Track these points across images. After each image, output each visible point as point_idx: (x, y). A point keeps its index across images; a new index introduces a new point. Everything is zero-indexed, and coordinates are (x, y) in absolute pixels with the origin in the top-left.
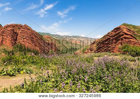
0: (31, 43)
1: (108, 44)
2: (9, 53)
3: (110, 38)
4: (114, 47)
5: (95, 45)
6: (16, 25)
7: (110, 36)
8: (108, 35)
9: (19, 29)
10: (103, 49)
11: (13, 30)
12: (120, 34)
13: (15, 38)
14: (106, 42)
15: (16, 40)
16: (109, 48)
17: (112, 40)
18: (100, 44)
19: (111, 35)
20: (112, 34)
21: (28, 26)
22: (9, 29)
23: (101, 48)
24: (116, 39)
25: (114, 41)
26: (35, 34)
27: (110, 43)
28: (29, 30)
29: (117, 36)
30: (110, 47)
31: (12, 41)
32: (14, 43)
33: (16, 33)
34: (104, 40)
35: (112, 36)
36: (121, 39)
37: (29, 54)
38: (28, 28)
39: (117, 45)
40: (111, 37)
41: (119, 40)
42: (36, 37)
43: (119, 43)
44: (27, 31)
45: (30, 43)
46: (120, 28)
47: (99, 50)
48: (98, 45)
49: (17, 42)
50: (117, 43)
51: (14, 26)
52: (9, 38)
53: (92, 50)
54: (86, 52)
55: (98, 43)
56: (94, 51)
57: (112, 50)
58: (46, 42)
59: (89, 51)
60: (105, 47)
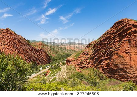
0: (13, 49)
1: (108, 44)
3: (110, 37)
4: (119, 47)
8: (108, 33)
10: (101, 51)
12: (126, 27)
14: (106, 42)
16: (111, 50)
17: (114, 38)
19: (111, 32)
20: (112, 30)
23: (98, 50)
24: (119, 35)
25: (117, 39)
26: (19, 39)
27: (112, 43)
29: (121, 31)
30: (111, 48)
34: (102, 40)
35: (113, 33)
36: (128, 34)
38: (10, 32)
39: (123, 43)
40: (111, 34)
41: (125, 36)
42: (20, 42)
43: (125, 41)
44: (9, 36)
45: (12, 50)
46: (123, 21)
47: (96, 54)
50: (123, 41)
53: (87, 55)
54: (79, 58)
55: (95, 45)
56: (89, 55)
57: (116, 52)
58: (34, 49)
59: (84, 56)
60: (105, 49)
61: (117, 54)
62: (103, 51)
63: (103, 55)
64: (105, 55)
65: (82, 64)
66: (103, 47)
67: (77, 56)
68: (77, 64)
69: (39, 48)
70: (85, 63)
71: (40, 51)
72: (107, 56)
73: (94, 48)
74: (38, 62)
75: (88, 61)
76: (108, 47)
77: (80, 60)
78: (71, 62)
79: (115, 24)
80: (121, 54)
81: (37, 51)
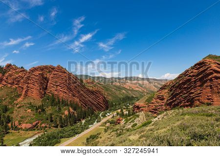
0: (67, 92)
1: (188, 88)
2: (37, 109)
3: (190, 79)
4: (200, 93)
5: (166, 91)
6: (46, 67)
8: (187, 75)
9: (49, 72)
10: (181, 96)
11: (42, 75)
12: (207, 72)
13: (45, 87)
14: (186, 86)
16: (192, 95)
17: (195, 82)
18: (174, 89)
19: (191, 74)
20: (192, 72)
21: (62, 68)
22: (37, 73)
23: (177, 94)
24: (201, 79)
25: (198, 84)
26: (73, 78)
27: (192, 87)
28: (65, 73)
29: (202, 75)
30: (192, 93)
31: (41, 90)
32: (43, 93)
33: (46, 78)
34: (181, 82)
35: (193, 76)
36: (209, 80)
37: (65, 110)
38: (63, 70)
39: (205, 89)
40: (192, 77)
41: (206, 81)
42: (74, 82)
43: (206, 86)
44: (62, 75)
45: (65, 92)
46: (205, 63)
47: (175, 99)
49: (47, 91)
50: (204, 87)
51: (42, 69)
52: (37, 86)
53: (163, 99)
54: (152, 103)
55: (172, 87)
56: (166, 100)
57: (197, 98)
58: (88, 90)
59: (158, 100)
60: (185, 94)
61: (198, 100)
62: (183, 96)
63: (183, 101)
64: (186, 101)
65: (157, 111)
66: (183, 91)
67: (149, 101)
68: (150, 111)
69: (94, 90)
70: (160, 110)
71: (95, 94)
72: (188, 102)
73: (171, 91)
74: (94, 108)
75: (164, 108)
76: (188, 92)
77: (154, 107)
78: (141, 109)
79: (195, 65)
80: (203, 101)
81: (92, 92)
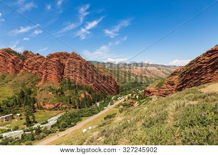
0: (82, 77)
1: (199, 74)
2: (57, 92)
3: (201, 66)
4: (210, 79)
5: (177, 77)
6: (61, 54)
7: (201, 63)
8: (199, 62)
9: (65, 58)
10: (191, 82)
11: (59, 61)
13: (62, 72)
14: (197, 72)
15: (63, 74)
16: (202, 81)
17: (206, 68)
18: (185, 75)
19: (203, 61)
20: (204, 59)
21: (77, 54)
22: (55, 59)
23: (187, 80)
25: (210, 70)
27: (203, 73)
28: (80, 59)
29: (213, 62)
30: (203, 79)
31: (59, 75)
32: (61, 78)
33: (62, 64)
34: (192, 69)
35: (205, 63)
37: (81, 93)
38: (77, 56)
39: (215, 75)
40: (203, 64)
42: (88, 68)
43: (217, 73)
44: (77, 62)
47: (185, 84)
48: (181, 77)
49: (64, 76)
50: (215, 73)
51: (58, 55)
52: (55, 72)
53: (173, 85)
54: (163, 88)
55: (182, 73)
56: (176, 85)
58: (100, 75)
59: (169, 86)
60: (195, 80)
62: (193, 82)
63: (193, 86)
66: (194, 77)
67: (160, 86)
68: (160, 96)
70: (170, 94)
71: (107, 79)
74: (107, 92)
76: (199, 78)
77: (164, 91)
78: (152, 93)
79: (207, 52)
